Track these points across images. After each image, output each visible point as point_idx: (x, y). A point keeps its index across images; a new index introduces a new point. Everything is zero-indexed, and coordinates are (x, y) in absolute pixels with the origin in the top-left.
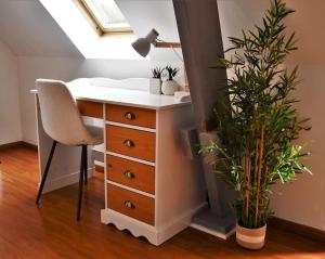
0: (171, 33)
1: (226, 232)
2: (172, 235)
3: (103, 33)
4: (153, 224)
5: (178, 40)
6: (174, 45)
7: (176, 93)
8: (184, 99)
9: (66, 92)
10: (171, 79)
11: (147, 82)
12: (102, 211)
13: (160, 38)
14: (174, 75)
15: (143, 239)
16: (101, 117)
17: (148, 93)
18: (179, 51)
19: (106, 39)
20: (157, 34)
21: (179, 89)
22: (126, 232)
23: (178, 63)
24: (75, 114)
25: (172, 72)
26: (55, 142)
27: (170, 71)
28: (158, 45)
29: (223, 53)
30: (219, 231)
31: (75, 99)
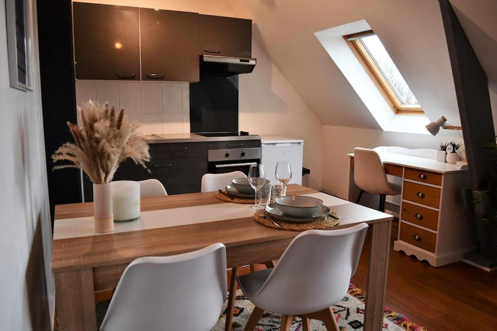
0: (455, 120)
1: (490, 267)
2: (447, 263)
3: (398, 111)
4: (434, 253)
5: (460, 125)
6: (458, 128)
7: (457, 163)
8: (463, 167)
9: (376, 156)
10: (454, 152)
11: (436, 153)
12: (395, 242)
13: (448, 123)
14: (457, 149)
15: (425, 262)
16: (401, 176)
17: (436, 161)
18: (461, 132)
19: (402, 117)
20: (445, 120)
21: (460, 159)
22: (413, 257)
23: (460, 140)
24: (382, 172)
25: (455, 147)
26: (362, 191)
27: (454, 146)
28: (446, 128)
29: (495, 137)
30: (485, 266)
31: (382, 162)
